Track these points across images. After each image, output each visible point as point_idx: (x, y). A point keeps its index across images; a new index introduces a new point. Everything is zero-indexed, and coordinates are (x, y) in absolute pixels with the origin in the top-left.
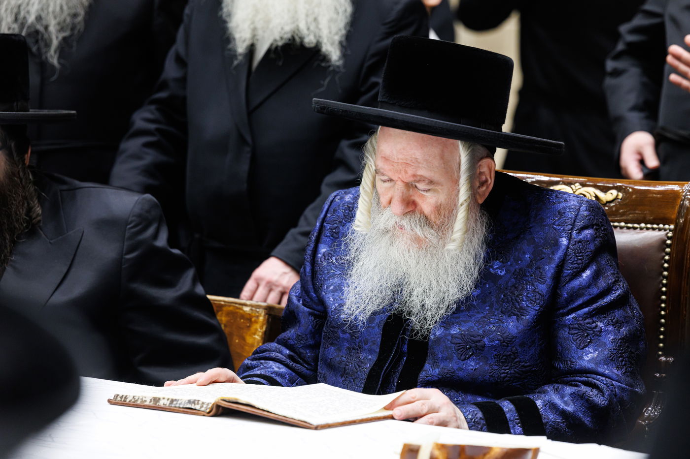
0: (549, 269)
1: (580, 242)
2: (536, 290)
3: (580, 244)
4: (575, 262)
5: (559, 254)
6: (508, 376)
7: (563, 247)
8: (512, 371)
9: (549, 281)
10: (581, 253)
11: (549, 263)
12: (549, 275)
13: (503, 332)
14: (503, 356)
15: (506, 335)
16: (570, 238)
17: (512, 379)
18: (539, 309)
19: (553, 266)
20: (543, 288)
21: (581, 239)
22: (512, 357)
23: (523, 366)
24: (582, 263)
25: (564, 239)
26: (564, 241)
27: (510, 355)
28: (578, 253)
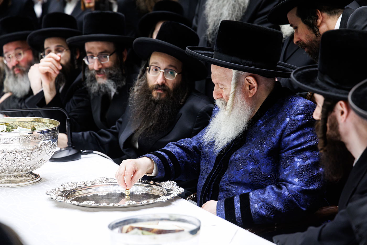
0: (279, 131)
1: (293, 120)
2: (271, 140)
3: (294, 121)
4: (289, 129)
5: (284, 125)
6: (257, 179)
7: (287, 122)
8: (259, 177)
9: (277, 137)
10: (293, 125)
11: (279, 128)
12: (278, 134)
13: (255, 158)
14: (255, 169)
15: (256, 159)
16: (290, 118)
17: (259, 180)
18: (270, 149)
19: (280, 130)
20: (274, 140)
21: (295, 119)
22: (259, 170)
23: (263, 175)
24: (292, 130)
25: (288, 118)
26: (288, 119)
27: (258, 169)
28: (291, 125)
